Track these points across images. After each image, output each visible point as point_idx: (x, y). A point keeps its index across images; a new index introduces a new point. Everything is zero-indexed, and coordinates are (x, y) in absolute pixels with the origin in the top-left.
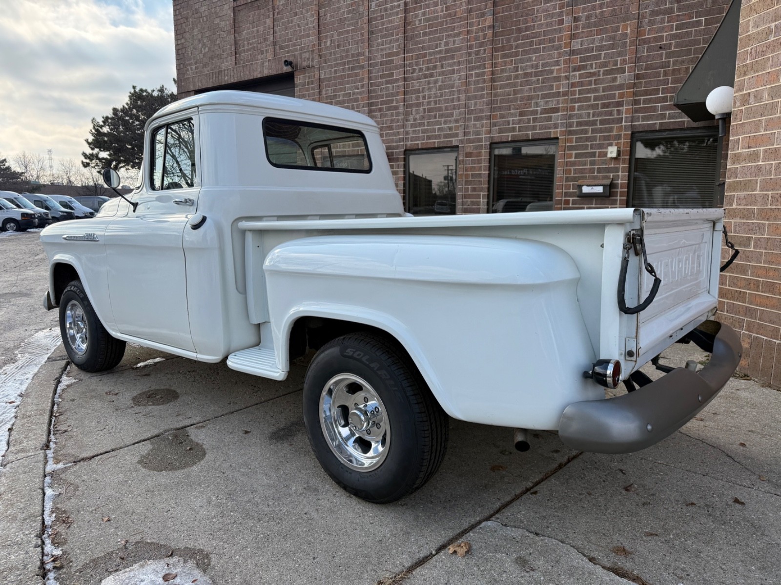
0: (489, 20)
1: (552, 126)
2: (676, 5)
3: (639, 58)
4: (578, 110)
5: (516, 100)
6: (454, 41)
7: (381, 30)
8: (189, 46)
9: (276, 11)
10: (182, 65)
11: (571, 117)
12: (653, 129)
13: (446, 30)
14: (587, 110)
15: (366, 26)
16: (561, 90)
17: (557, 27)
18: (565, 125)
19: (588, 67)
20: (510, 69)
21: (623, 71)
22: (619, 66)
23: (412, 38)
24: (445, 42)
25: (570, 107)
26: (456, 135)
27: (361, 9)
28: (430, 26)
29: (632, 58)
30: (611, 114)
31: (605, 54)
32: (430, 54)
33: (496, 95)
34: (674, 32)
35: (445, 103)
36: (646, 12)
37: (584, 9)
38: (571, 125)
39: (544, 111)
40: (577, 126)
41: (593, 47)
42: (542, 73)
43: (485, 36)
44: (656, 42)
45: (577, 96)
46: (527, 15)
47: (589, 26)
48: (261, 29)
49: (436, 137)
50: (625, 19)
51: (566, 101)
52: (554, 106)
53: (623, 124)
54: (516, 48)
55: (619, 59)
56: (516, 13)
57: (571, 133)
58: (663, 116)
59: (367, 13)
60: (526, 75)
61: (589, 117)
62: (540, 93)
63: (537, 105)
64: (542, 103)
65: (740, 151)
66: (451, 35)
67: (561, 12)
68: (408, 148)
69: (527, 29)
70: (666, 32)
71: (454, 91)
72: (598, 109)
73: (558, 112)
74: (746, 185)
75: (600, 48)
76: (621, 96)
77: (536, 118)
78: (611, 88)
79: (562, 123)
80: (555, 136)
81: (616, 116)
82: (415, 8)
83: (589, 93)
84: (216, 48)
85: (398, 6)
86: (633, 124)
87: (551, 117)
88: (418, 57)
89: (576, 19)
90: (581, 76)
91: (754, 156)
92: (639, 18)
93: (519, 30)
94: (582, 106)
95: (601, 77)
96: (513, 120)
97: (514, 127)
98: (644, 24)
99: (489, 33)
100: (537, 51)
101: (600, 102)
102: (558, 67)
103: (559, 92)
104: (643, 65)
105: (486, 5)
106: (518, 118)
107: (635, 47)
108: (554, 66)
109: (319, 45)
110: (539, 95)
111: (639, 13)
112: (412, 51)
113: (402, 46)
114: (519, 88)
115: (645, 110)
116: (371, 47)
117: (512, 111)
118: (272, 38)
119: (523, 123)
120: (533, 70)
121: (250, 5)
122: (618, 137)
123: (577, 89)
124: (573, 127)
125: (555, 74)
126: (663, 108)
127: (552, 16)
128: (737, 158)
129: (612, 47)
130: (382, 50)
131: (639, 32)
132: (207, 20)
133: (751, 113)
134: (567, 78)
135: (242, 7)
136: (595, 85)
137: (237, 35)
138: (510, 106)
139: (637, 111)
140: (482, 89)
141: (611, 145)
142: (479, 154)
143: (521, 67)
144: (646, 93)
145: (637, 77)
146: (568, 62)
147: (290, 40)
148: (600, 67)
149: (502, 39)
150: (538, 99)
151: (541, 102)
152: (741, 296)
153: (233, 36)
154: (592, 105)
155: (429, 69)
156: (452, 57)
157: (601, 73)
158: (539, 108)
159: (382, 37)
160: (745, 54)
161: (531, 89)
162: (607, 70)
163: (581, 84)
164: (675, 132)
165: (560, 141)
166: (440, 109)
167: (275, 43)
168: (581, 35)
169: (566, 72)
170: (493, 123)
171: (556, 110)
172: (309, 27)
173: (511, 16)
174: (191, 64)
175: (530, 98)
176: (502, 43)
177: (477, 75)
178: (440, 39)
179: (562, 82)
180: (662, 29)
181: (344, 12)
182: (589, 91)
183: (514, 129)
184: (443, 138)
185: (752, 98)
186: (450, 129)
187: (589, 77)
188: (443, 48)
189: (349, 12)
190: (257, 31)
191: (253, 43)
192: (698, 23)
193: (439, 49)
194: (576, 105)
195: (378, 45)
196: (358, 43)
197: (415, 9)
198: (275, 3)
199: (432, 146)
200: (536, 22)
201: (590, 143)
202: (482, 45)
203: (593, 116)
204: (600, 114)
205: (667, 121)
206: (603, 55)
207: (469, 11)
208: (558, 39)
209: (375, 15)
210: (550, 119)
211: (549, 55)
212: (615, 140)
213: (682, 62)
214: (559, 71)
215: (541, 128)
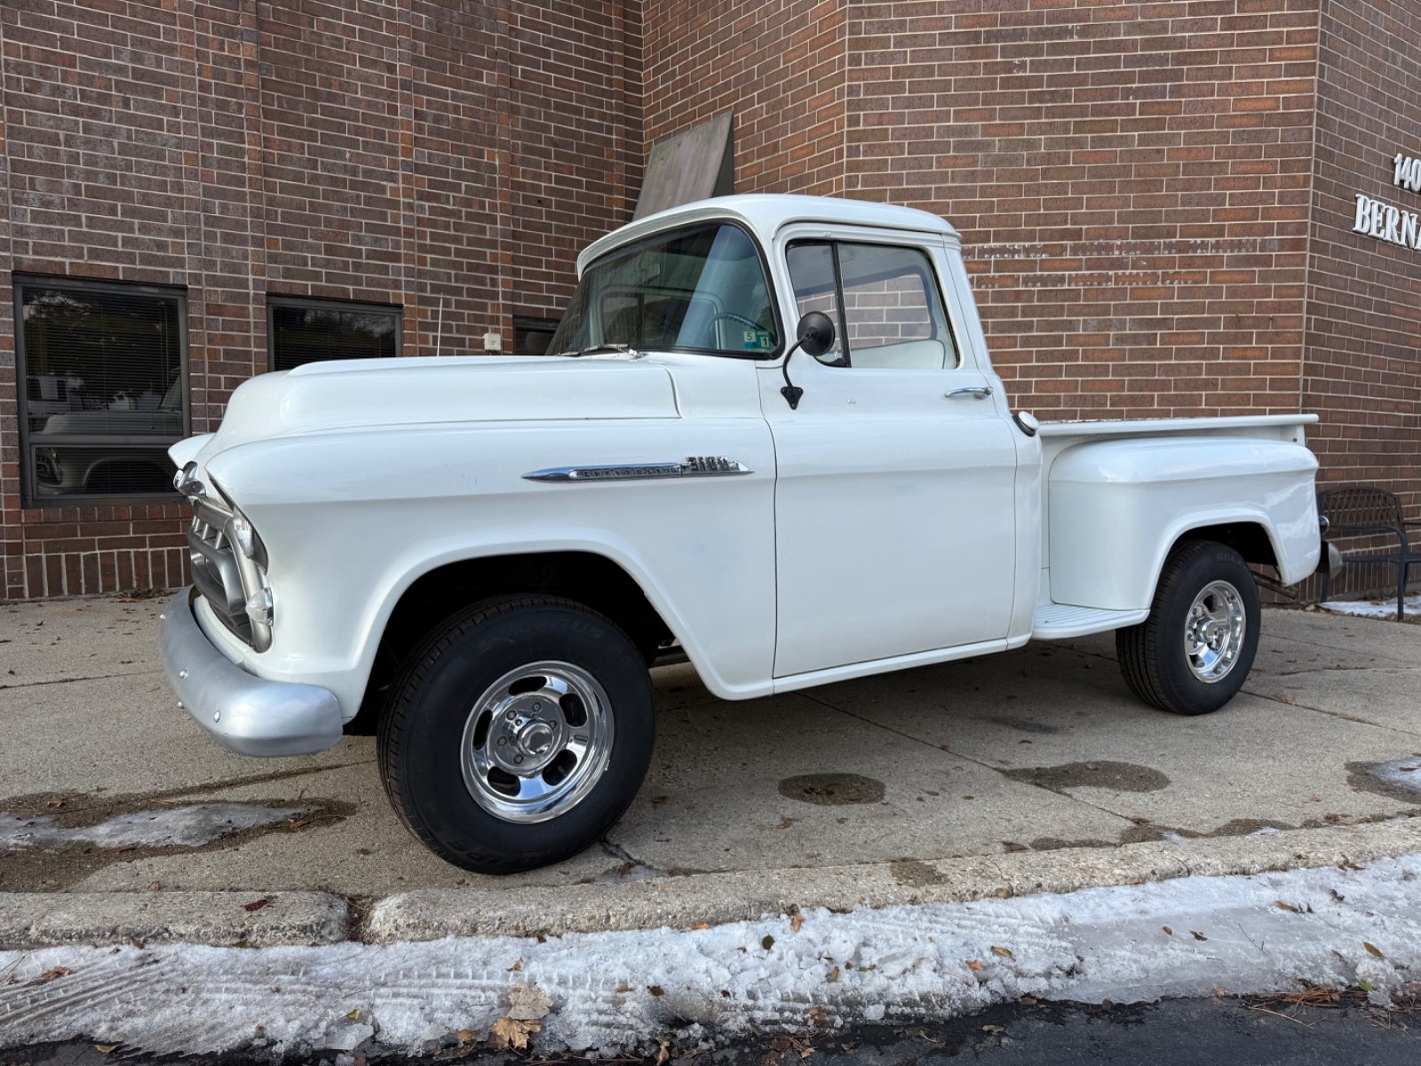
0: (247, 51)
1: (390, 282)
2: (553, 149)
3: (514, 208)
4: (432, 265)
5: (317, 221)
6: (158, 60)
11: (421, 274)
12: (539, 316)
13: (133, 27)
14: (446, 268)
16: (401, 225)
17: (386, 115)
18: (412, 286)
19: (442, 199)
20: (299, 159)
21: (493, 220)
22: (487, 212)
24: (132, 52)
25: (419, 257)
26: (180, 263)
29: (504, 204)
30: (482, 281)
31: (466, 186)
32: (86, 64)
33: (271, 201)
34: (553, 185)
35: (140, 187)
36: (517, 144)
37: (429, 102)
39: (374, 255)
40: (431, 292)
41: (448, 169)
42: (364, 186)
43: (238, 78)
44: (533, 191)
45: (428, 242)
46: (329, 72)
47: (439, 133)
49: (118, 257)
50: (492, 144)
51: (410, 246)
52: (389, 250)
53: (501, 301)
54: (311, 124)
55: (487, 200)
56: (306, 60)
57: (423, 301)
58: (550, 300)
60: (335, 181)
61: (449, 279)
62: (363, 221)
63: (358, 240)
64: (368, 240)
66: (148, 42)
67: (393, 93)
68: (24, 268)
69: (331, 97)
70: (544, 182)
71: (164, 166)
72: (462, 270)
73: (399, 262)
75: (458, 175)
76: (494, 258)
77: (360, 264)
78: (480, 242)
79: (407, 282)
80: (397, 302)
81: (488, 288)
83: (447, 241)
86: (516, 304)
87: (385, 267)
88: (48, 57)
89: (418, 115)
90: (432, 211)
92: (510, 149)
94: (438, 260)
95: (463, 221)
96: (312, 258)
97: (316, 272)
98: (516, 160)
99: (248, 74)
100: (353, 144)
101: (464, 260)
102: (392, 184)
103: (398, 228)
104: (519, 220)
105: (238, 16)
106: (323, 256)
107: (507, 190)
108: (386, 180)
110: (361, 223)
111: (508, 142)
114: (321, 201)
115: (527, 286)
117: (310, 240)
119: (335, 268)
120: (348, 177)
122: (496, 320)
123: (428, 230)
124: (425, 292)
125: (388, 195)
127: (378, 93)
129: (476, 178)
131: (510, 168)
134: (410, 207)
136: (455, 230)
138: (304, 229)
139: (517, 285)
140: (240, 182)
141: (486, 330)
142: (243, 312)
143: (323, 163)
144: (526, 262)
145: (514, 235)
146: (411, 181)
148: (461, 205)
149: (280, 98)
150: (361, 231)
151: (367, 237)
154: (454, 262)
155: (84, 95)
156: (155, 93)
157: (462, 214)
158: (363, 248)
161: (345, 209)
162: (470, 212)
163: (433, 223)
165: (405, 311)
166: (128, 197)
168: (427, 144)
169: (408, 197)
170: (270, 254)
171: (394, 257)
173: (296, 62)
175: (344, 225)
176: (280, 106)
177: (223, 150)
178: (115, 39)
179: (401, 212)
180: (539, 176)
182: (446, 238)
183: (317, 276)
184: (141, 263)
186: (161, 246)
187: (445, 216)
188: (127, 62)
192: (578, 184)
193: (114, 61)
194: (428, 256)
199: (108, 276)
200: (346, 91)
202: (234, 92)
203: (456, 280)
204: (466, 279)
205: (554, 307)
206: (463, 188)
208: (389, 137)
210: (384, 270)
211: (374, 158)
212: (492, 323)
213: (566, 231)
214: (395, 191)
215: (370, 282)
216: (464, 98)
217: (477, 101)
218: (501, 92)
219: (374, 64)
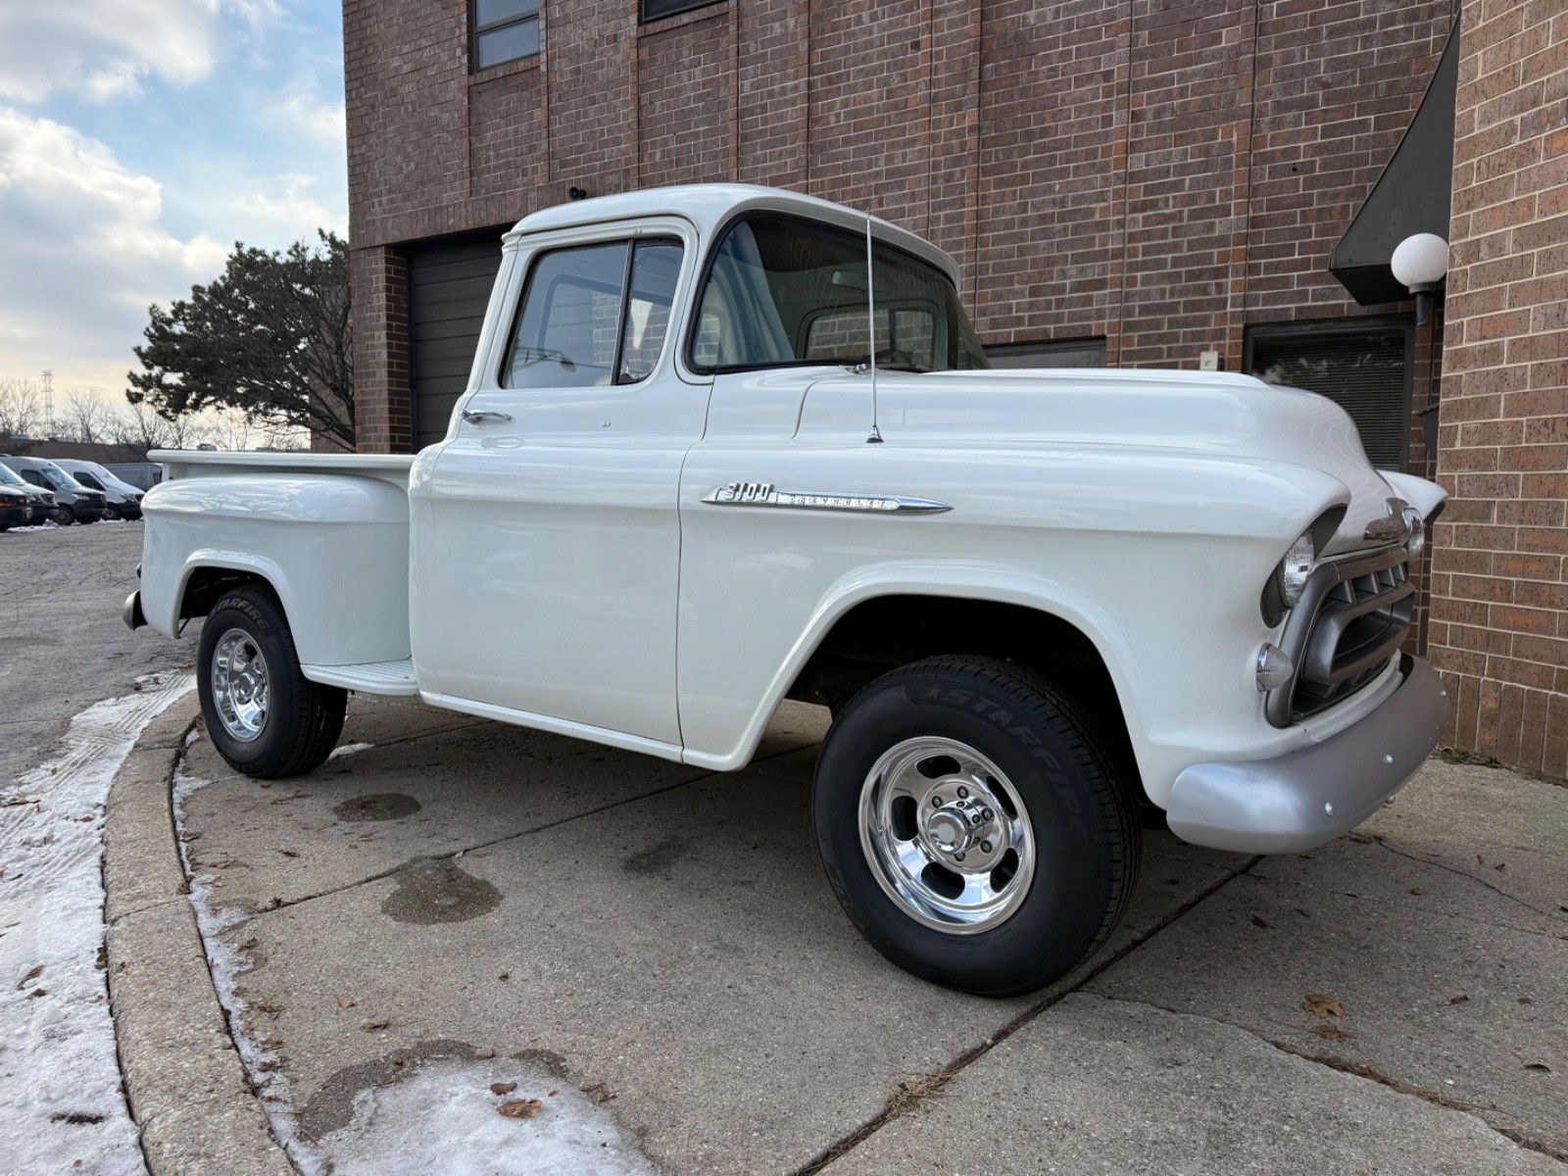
0: (971, 117)
1: (1093, 313)
2: (1321, 92)
3: (1255, 188)
4: (1143, 284)
5: (1023, 265)
6: (904, 156)
7: (763, 133)
8: (377, 159)
9: (555, 95)
10: (360, 197)
11: (1128, 296)
12: (1284, 319)
13: (888, 134)
14: (1160, 283)
15: (732, 125)
16: (1110, 247)
17: (1100, 130)
18: (1118, 312)
19: (1160, 204)
20: (1011, 207)
21: (1225, 211)
22: (1218, 203)
23: (823, 147)
24: (887, 156)
25: (1128, 278)
27: (723, 92)
28: (857, 127)
29: (1242, 187)
30: (1205, 290)
31: (1191, 180)
32: (858, 179)
33: (985, 256)
34: (1319, 141)
36: (1266, 104)
37: (1150, 97)
38: (1129, 312)
39: (1078, 287)
40: (1140, 314)
41: (1169, 167)
42: (1072, 215)
43: (963, 146)
44: (1286, 158)
45: (1140, 258)
46: (1044, 107)
47: (1160, 128)
48: (524, 126)
50: (1229, 116)
51: (1118, 268)
52: (1096, 277)
53: (1229, 309)
54: (1024, 167)
55: (1218, 189)
56: (1023, 104)
57: (1129, 327)
58: (1303, 296)
59: (734, 101)
60: (1042, 219)
61: (1163, 296)
62: (1070, 253)
63: (1063, 274)
64: (1073, 272)
65: (1465, 345)
66: (898, 142)
67: (1108, 102)
69: (1044, 132)
70: (1304, 141)
72: (1180, 281)
73: (1104, 288)
74: (1480, 407)
75: (1182, 170)
76: (1224, 257)
77: (1063, 300)
78: (1205, 243)
79: (1112, 308)
80: (1099, 333)
81: (1214, 296)
82: (827, 92)
83: (1162, 251)
84: (431, 162)
85: (796, 88)
86: (1248, 309)
87: (1091, 297)
89: (1136, 116)
90: (1147, 221)
91: (1493, 354)
92: (1254, 114)
93: (1029, 136)
94: (1151, 276)
95: (1185, 222)
96: (1017, 304)
97: (1019, 317)
98: (1263, 125)
99: (971, 139)
100: (1062, 173)
101: (1184, 269)
102: (1102, 205)
103: (1106, 251)
104: (1262, 201)
105: (965, 88)
106: (1027, 299)
107: (1247, 168)
108: (1096, 202)
109: (640, 159)
110: (1067, 256)
111: (1253, 106)
112: (822, 172)
113: (804, 163)
114: (1029, 243)
115: (1268, 283)
116: (743, 164)
117: (1017, 286)
118: (544, 146)
119: (1038, 310)
120: (1056, 210)
121: (501, 81)
122: (1219, 335)
123: (1140, 245)
124: (1134, 316)
125: (1097, 218)
126: (1302, 281)
127: (1091, 109)
128: (1460, 359)
129: (1204, 167)
130: (764, 170)
131: (1253, 139)
132: (414, 110)
133: (1482, 275)
134: (1121, 224)
135: (486, 86)
136: (1174, 236)
137: (473, 139)
138: (1011, 277)
139: (1253, 285)
140: (959, 244)
141: (1206, 348)
143: (1032, 203)
144: (1270, 252)
145: (1253, 222)
146: (1123, 194)
147: (580, 150)
148: (1183, 205)
149: (996, 151)
150: (1066, 264)
151: (1072, 269)
152: (1478, 613)
153: (466, 142)
154: (1170, 275)
156: (901, 186)
157: (1185, 215)
158: (1068, 281)
159: (764, 146)
160: (1468, 171)
161: (1051, 245)
162: (1195, 210)
163: (1148, 235)
164: (1325, 325)
165: (1108, 342)
167: (550, 156)
168: (1145, 146)
169: (1119, 213)
170: (981, 309)
171: (1100, 284)
172: (620, 126)
173: (1013, 109)
174: (379, 194)
175: (1050, 262)
176: (997, 159)
177: (949, 219)
178: (875, 150)
179: (1111, 233)
180: (1297, 136)
181: (689, 98)
182: (1162, 249)
183: (1019, 321)
185: (1484, 250)
187: (1162, 223)
188: (882, 167)
189: (699, 98)
190: (516, 132)
191: (507, 155)
192: (1363, 125)
193: (875, 169)
194: (1139, 274)
195: (756, 160)
196: (716, 157)
197: (827, 94)
198: (552, 80)
200: (1059, 120)
201: (1165, 346)
202: (957, 162)
203: (1172, 295)
204: (1184, 292)
205: (1310, 304)
206: (1187, 183)
207: (933, 99)
208: (1103, 153)
209: (751, 105)
210: (1089, 300)
211: (1084, 181)
212: (1214, 339)
213: (1336, 196)
214: (1105, 211)
215: (1072, 317)
216: (1194, 74)
217: (1209, 72)
218: (1244, 48)
219: (1090, 78)
